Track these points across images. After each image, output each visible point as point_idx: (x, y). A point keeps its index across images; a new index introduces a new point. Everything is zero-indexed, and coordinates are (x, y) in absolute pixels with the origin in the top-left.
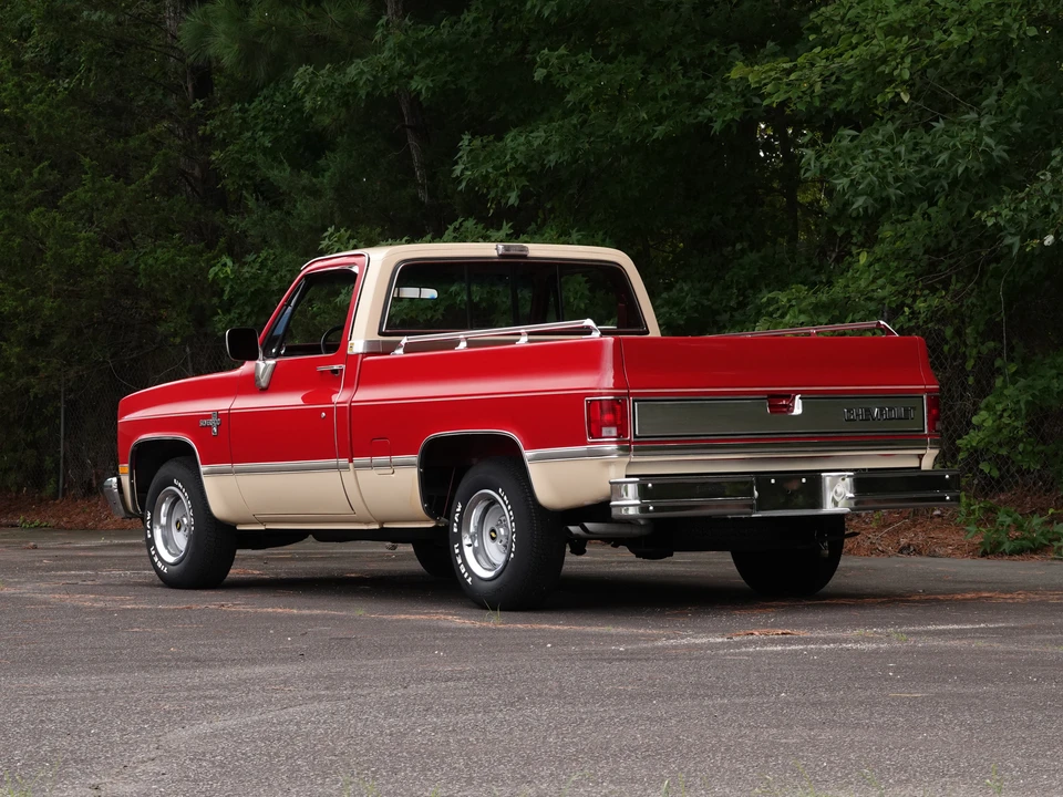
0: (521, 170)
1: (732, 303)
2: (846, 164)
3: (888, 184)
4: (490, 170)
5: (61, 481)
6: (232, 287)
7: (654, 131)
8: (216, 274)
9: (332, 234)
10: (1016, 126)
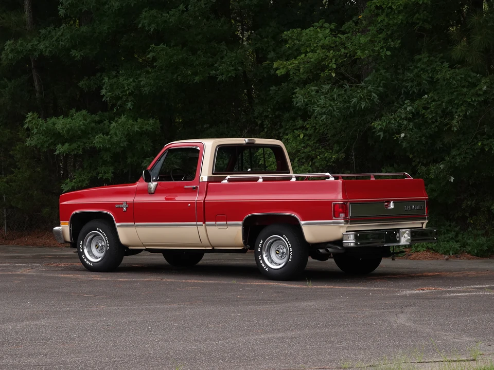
3: (334, 110)
4: (120, 93)
7: (194, 80)
10: (381, 89)
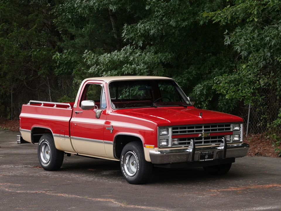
0: (142, 35)
1: (207, 72)
2: (238, 40)
3: (251, 47)
4: (133, 35)
5: (12, 115)
6: (59, 61)
7: (182, 24)
8: (55, 58)
9: (86, 53)
